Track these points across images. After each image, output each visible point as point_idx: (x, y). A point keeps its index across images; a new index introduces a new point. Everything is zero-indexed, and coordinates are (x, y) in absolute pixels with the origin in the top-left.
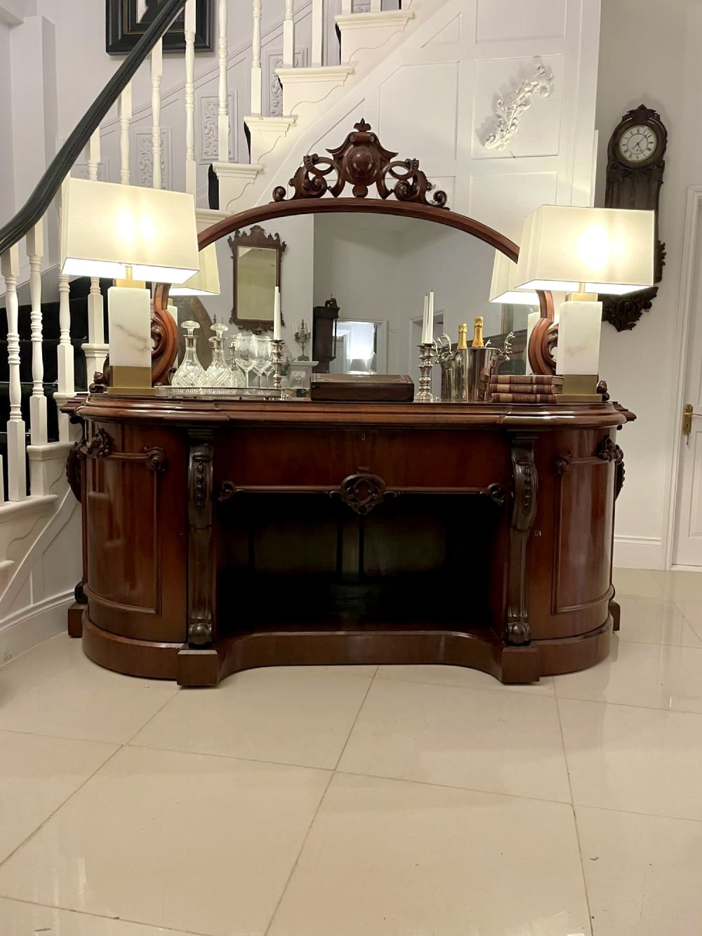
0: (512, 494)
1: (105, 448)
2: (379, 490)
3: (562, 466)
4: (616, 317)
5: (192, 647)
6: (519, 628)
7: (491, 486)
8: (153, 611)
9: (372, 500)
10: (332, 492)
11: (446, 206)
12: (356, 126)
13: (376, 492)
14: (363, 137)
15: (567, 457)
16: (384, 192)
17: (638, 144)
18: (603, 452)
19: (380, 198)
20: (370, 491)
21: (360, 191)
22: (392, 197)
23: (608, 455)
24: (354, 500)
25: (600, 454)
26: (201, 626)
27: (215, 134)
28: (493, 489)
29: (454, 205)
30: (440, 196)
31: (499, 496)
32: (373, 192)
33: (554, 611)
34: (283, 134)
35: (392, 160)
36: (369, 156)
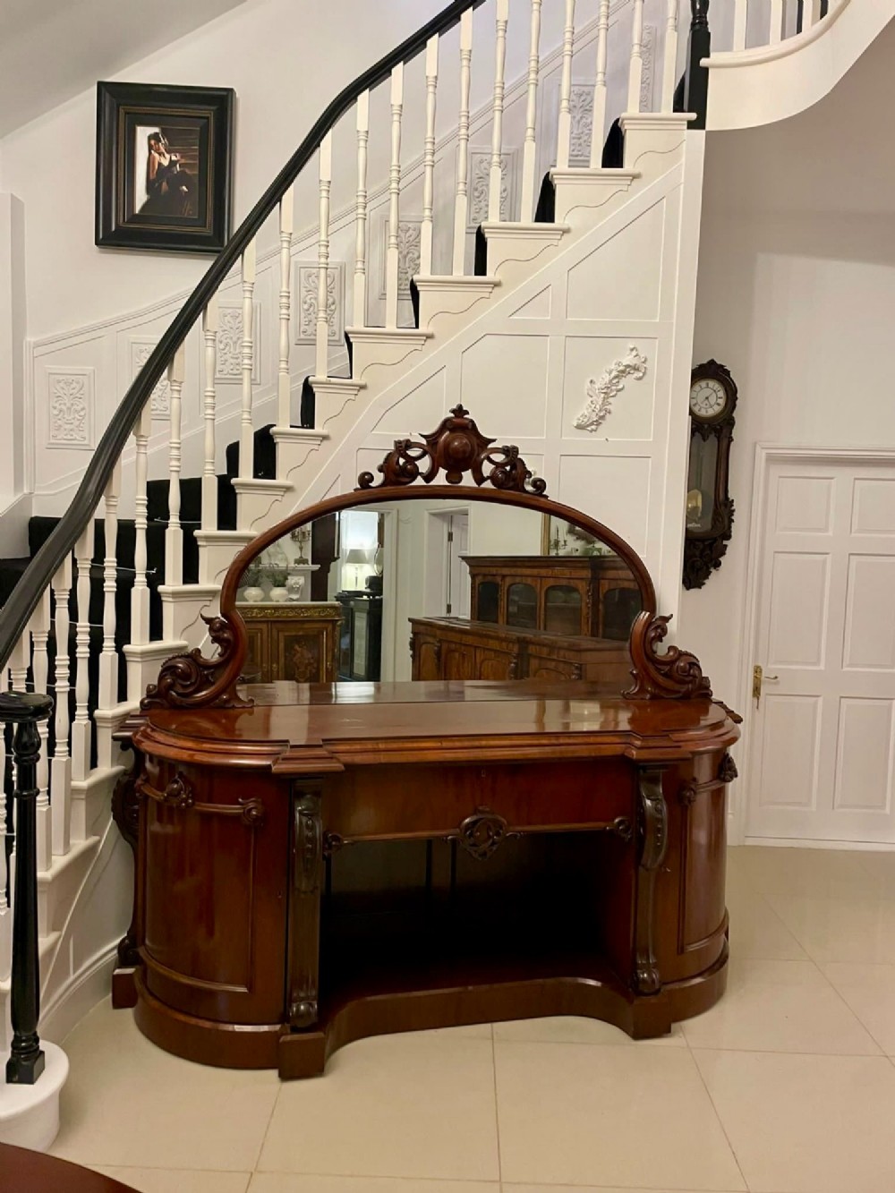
0: (642, 830)
1: (188, 798)
2: (501, 831)
3: (689, 796)
5: (295, 1030)
6: (649, 975)
7: (617, 820)
8: (243, 990)
9: (493, 843)
10: (450, 837)
11: (545, 493)
12: (453, 411)
13: (498, 834)
14: (459, 423)
15: (693, 786)
16: (479, 478)
17: (707, 398)
18: (725, 774)
19: (476, 485)
20: (491, 834)
21: (454, 476)
22: (488, 485)
23: (728, 775)
24: (474, 845)
25: (722, 776)
26: (304, 1005)
27: (232, 350)
28: (620, 823)
29: (552, 493)
30: (540, 485)
31: (625, 831)
32: (468, 479)
33: (681, 951)
34: (353, 397)
35: (490, 446)
36: (466, 443)
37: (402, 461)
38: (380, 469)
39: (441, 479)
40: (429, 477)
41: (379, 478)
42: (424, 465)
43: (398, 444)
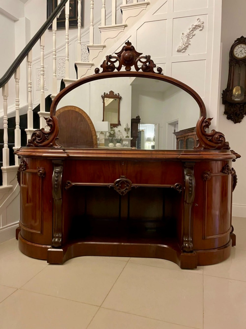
0: (184, 188)
1: (24, 167)
2: (129, 185)
3: (206, 176)
4: (233, 118)
5: (53, 247)
6: (188, 245)
7: (176, 184)
8: (39, 232)
9: (126, 189)
10: (110, 186)
11: (162, 73)
12: (126, 43)
13: (128, 186)
14: (129, 47)
15: (209, 173)
16: (137, 69)
17: (241, 51)
18: (225, 171)
19: (135, 71)
20: (125, 186)
21: (128, 68)
22: (141, 70)
23: (227, 172)
24: (119, 189)
25: (223, 171)
26: (58, 239)
28: (177, 185)
29: (165, 73)
30: (160, 70)
31: (180, 188)
32: (133, 69)
33: (204, 238)
34: (101, 50)
35: (140, 56)
36: (131, 55)
37: (109, 63)
38: (101, 66)
39: (123, 69)
40: (119, 68)
41: (101, 70)
42: (117, 64)
43: (107, 57)
